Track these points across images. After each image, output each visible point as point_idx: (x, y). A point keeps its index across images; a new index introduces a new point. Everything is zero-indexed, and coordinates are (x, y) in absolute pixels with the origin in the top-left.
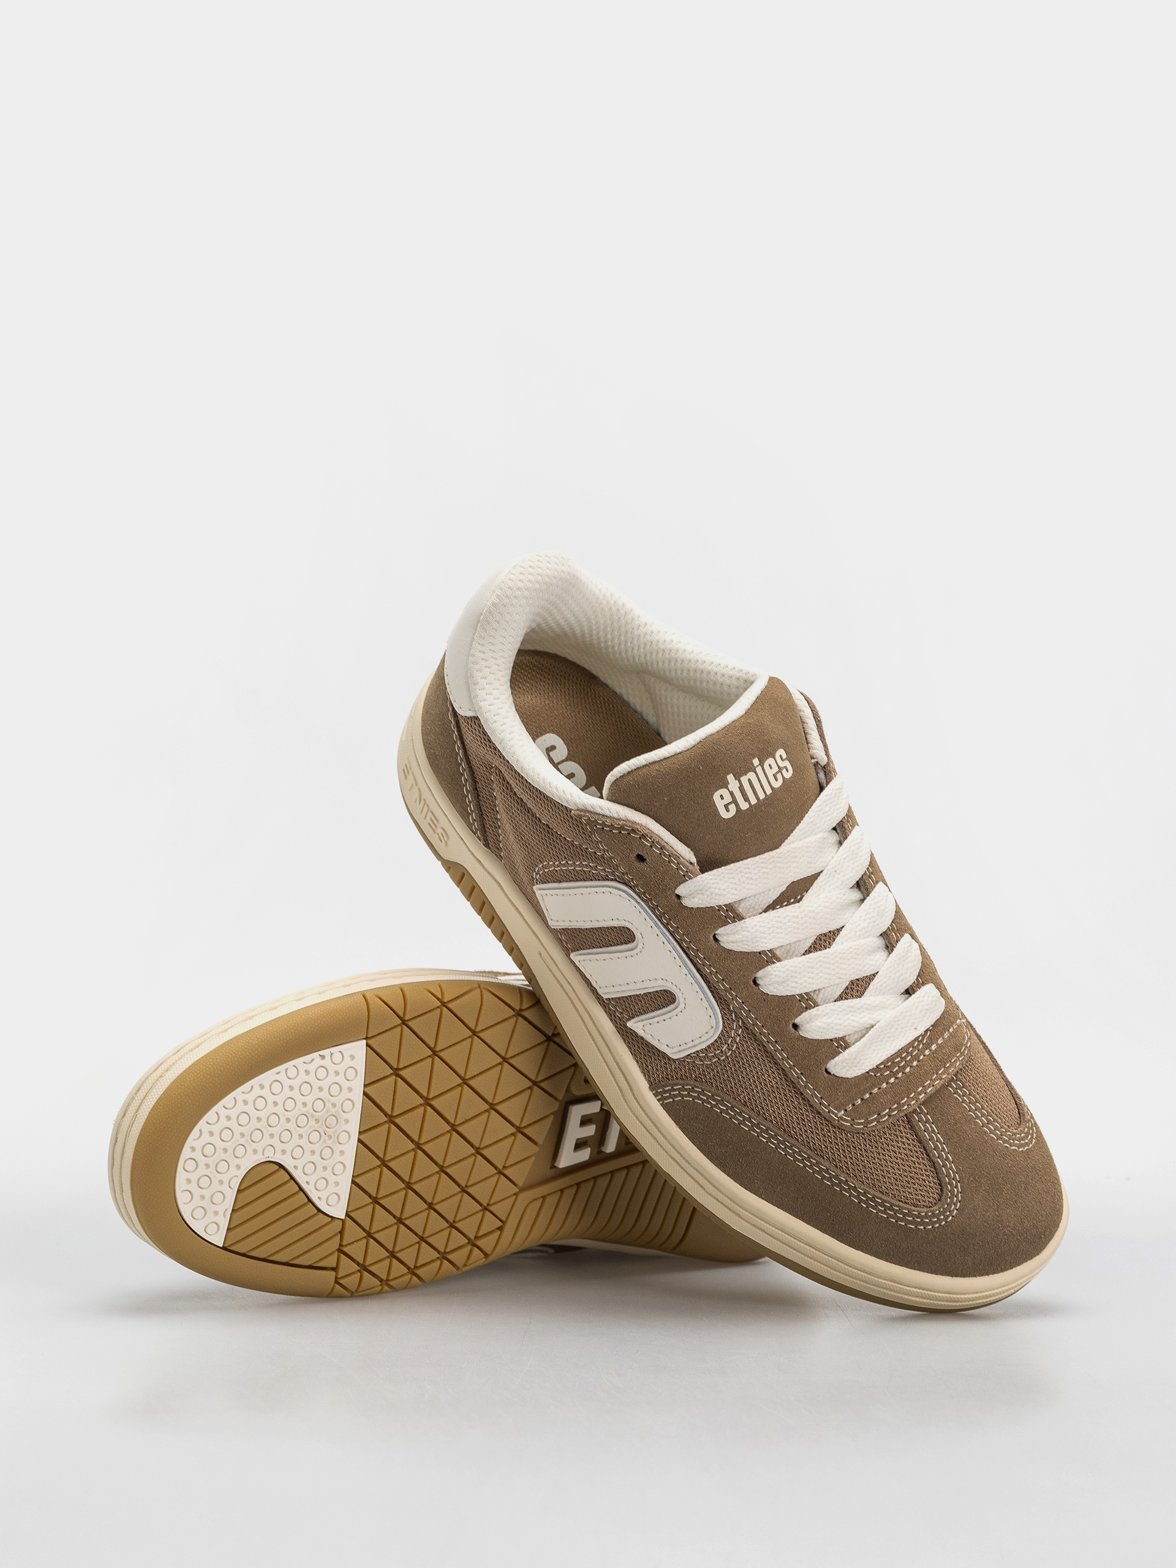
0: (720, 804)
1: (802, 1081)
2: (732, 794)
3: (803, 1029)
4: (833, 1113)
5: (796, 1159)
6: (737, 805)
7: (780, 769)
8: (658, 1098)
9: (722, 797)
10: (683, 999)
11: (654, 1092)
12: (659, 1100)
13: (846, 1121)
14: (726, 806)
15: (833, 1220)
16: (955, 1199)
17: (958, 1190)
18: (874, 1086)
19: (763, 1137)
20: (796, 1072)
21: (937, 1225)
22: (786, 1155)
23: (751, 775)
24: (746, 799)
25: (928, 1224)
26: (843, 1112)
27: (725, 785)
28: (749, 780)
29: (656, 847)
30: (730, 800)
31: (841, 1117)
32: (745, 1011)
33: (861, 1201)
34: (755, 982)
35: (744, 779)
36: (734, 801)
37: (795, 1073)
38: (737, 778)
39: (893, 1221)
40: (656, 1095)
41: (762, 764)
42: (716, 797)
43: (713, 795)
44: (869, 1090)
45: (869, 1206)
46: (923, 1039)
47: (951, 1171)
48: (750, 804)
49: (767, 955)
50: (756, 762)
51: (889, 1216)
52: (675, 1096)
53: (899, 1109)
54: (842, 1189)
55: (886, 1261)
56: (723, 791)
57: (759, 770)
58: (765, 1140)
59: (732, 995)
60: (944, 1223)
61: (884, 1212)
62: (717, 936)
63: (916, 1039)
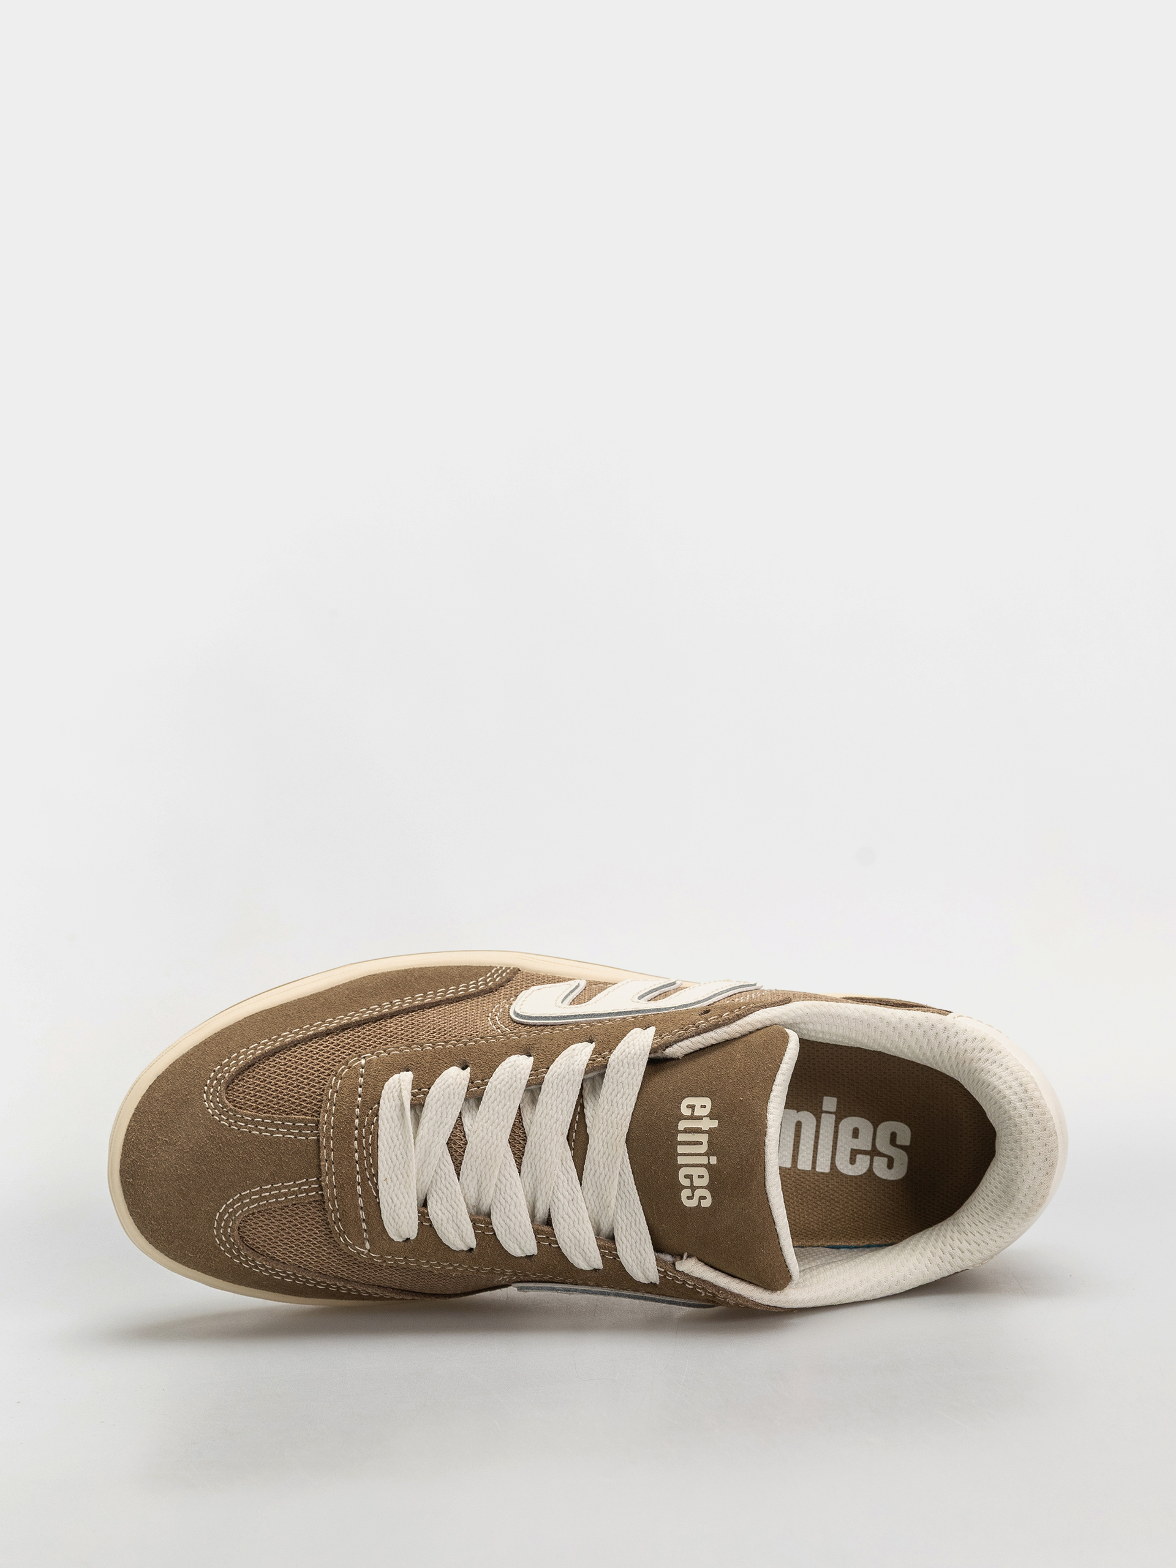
0: (697, 1101)
2: (700, 1118)
6: (687, 1118)
7: (693, 1188)
9: (704, 1107)
14: (692, 1107)
18: (364, 1102)
23: (703, 1149)
24: (687, 1131)
27: (711, 1116)
28: (701, 1143)
30: (696, 1114)
35: (704, 1138)
36: (692, 1117)
38: (710, 1132)
41: (708, 1167)
42: (707, 1102)
43: (711, 1099)
44: (364, 1095)
46: (372, 1182)
50: (713, 1160)
56: (707, 1111)
57: (704, 1160)
63: (376, 1175)
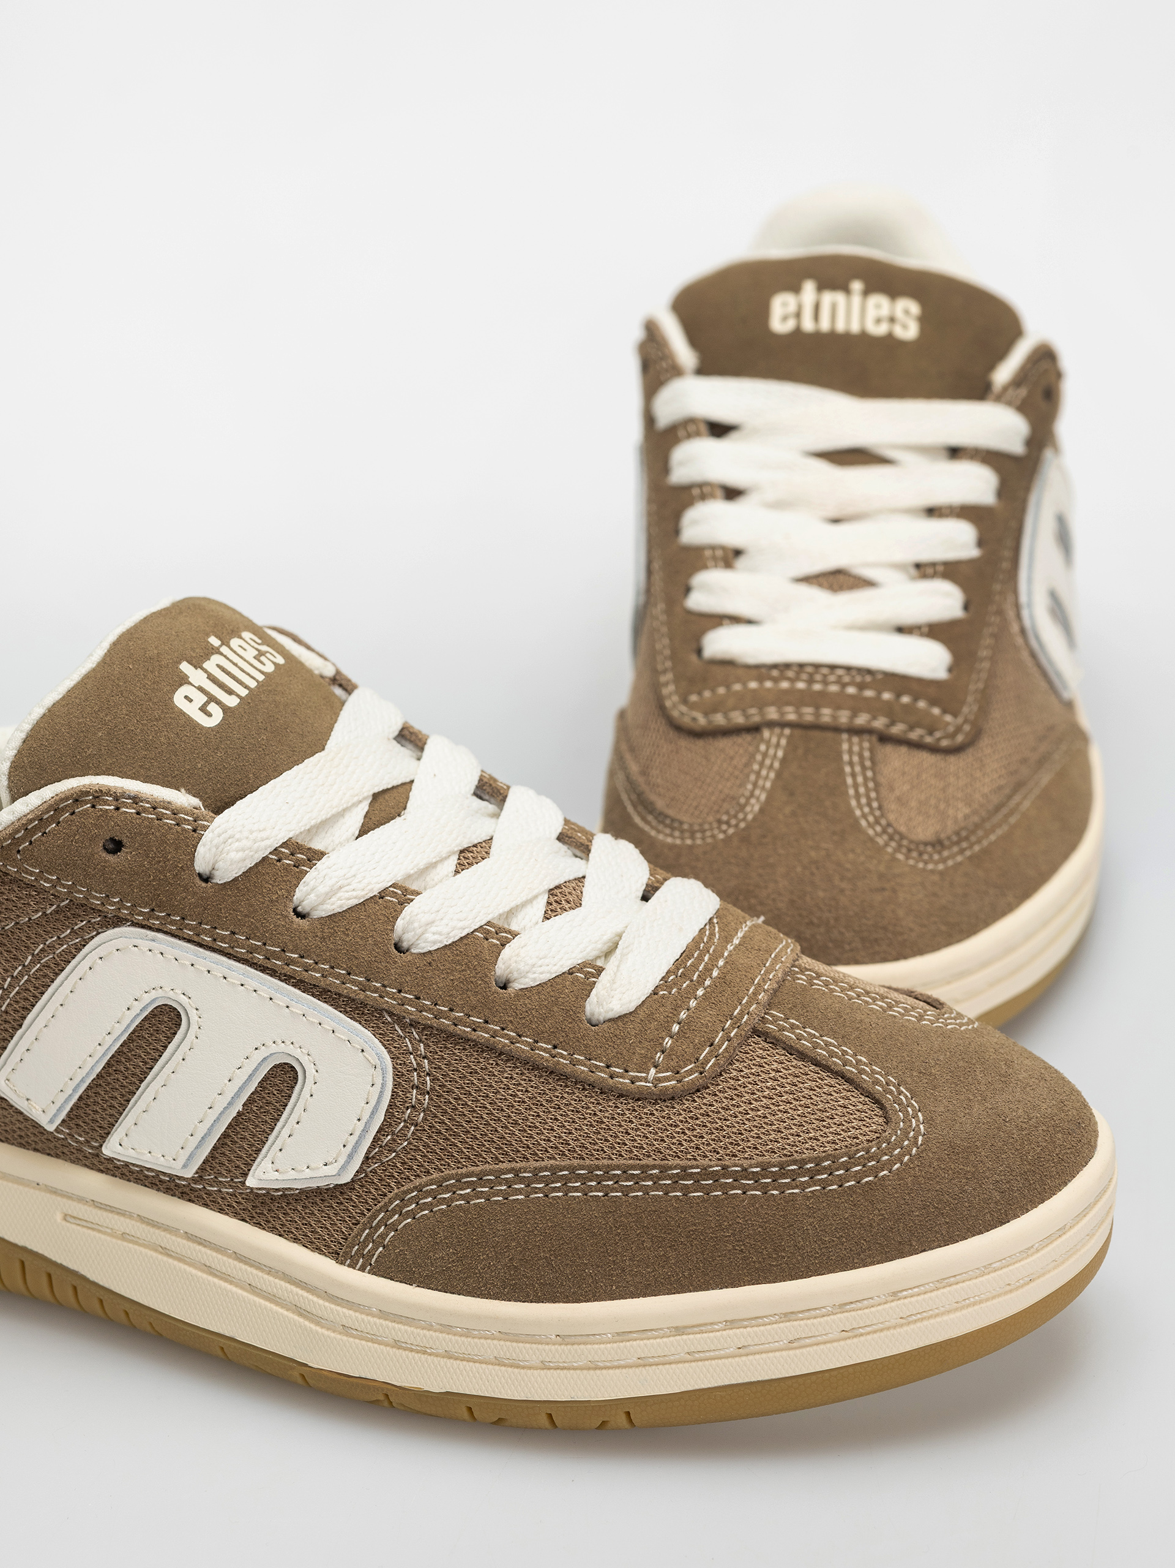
0: (192, 711)
1: (562, 1056)
2: (201, 689)
3: (515, 975)
4: (640, 1079)
5: (626, 1191)
6: (219, 703)
8: (358, 1266)
9: (187, 699)
10: (307, 1057)
11: (348, 1262)
12: (362, 1269)
13: (667, 1079)
14: (203, 709)
15: (742, 1251)
16: (909, 1109)
17: (906, 1097)
18: (676, 1009)
19: (555, 1189)
20: (545, 1050)
21: (907, 1158)
22: (606, 1195)
23: (217, 660)
24: (230, 692)
25: (890, 1163)
26: (653, 1071)
27: (184, 680)
28: (218, 666)
29: (126, 805)
30: (204, 699)
31: (655, 1078)
32: (410, 1002)
33: (765, 1189)
34: (398, 947)
35: (210, 667)
36: (212, 699)
37: (543, 1052)
38: (197, 666)
39: (835, 1187)
40: (352, 1266)
41: (225, 642)
42: (179, 701)
43: (171, 699)
44: (673, 1018)
45: (782, 1188)
47: (876, 1076)
48: (238, 696)
49: (395, 894)
50: (214, 639)
51: (824, 1184)
52: (383, 1236)
53: (737, 1024)
54: (725, 1188)
55: (865, 1266)
56: (184, 690)
57: (226, 651)
58: (560, 1194)
59: (376, 990)
60: (914, 1150)
61: (812, 1181)
62: (300, 909)
